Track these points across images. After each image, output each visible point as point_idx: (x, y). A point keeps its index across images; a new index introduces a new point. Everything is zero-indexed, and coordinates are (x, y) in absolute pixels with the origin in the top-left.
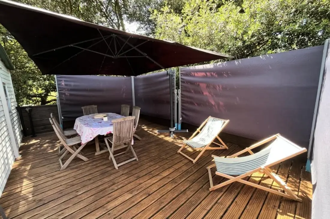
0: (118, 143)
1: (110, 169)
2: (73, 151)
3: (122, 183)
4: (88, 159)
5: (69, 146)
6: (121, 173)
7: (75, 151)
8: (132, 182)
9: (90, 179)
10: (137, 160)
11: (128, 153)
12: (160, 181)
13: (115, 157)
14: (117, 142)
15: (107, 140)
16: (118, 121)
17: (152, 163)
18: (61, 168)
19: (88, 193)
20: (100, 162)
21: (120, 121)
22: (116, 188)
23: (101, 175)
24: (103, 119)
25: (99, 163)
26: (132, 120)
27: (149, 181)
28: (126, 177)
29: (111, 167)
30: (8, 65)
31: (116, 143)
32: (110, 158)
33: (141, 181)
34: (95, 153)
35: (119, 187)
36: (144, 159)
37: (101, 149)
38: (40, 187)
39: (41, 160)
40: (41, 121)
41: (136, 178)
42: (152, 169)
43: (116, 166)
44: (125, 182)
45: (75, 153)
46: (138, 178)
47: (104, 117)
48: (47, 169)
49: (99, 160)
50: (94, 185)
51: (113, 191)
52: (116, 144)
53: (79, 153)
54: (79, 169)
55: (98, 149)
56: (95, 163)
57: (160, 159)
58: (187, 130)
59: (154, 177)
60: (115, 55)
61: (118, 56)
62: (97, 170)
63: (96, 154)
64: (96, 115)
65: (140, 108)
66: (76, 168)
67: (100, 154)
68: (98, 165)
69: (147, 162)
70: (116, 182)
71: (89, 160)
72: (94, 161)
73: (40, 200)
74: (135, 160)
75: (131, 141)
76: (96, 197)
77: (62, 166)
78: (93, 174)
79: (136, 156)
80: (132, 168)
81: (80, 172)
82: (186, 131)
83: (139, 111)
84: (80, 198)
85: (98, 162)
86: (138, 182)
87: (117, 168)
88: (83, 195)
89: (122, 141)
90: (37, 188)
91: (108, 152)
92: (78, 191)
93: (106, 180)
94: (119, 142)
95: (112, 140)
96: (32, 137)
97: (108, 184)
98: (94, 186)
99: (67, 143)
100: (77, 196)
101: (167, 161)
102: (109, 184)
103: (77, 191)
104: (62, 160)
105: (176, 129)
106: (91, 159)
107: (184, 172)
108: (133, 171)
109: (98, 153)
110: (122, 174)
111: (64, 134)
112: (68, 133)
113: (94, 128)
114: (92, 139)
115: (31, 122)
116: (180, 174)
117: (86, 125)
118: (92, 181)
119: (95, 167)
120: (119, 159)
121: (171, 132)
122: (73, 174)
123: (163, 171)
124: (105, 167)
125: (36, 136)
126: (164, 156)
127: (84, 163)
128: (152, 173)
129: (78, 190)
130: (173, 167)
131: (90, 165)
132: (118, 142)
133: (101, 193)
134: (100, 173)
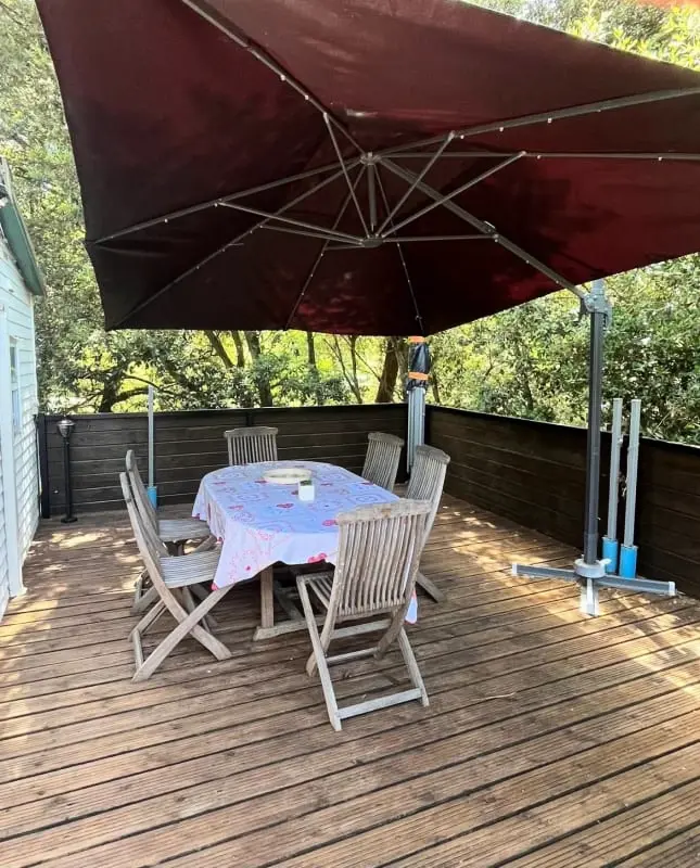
0: (350, 613)
1: (309, 720)
2: (183, 612)
3: (356, 810)
4: (228, 654)
5: (172, 590)
6: (353, 752)
7: (188, 612)
8: (402, 817)
9: (229, 752)
10: (426, 702)
11: (384, 654)
12: (537, 855)
13: (330, 666)
14: (346, 605)
15: (309, 588)
16: (359, 518)
17: (495, 738)
18: (134, 670)
19: (220, 818)
20: (272, 673)
21: (366, 518)
22: (331, 832)
23: (272, 742)
24: (296, 493)
25: (269, 680)
26: (418, 516)
27: (482, 836)
28: (373, 783)
29: (311, 713)
30: (31, 280)
31: (343, 607)
32: (310, 667)
33: (445, 830)
34: (254, 629)
35: (346, 827)
36: (457, 705)
37: (280, 616)
38: (63, 737)
39: (78, 621)
40: (96, 466)
41: (419, 804)
42: (493, 769)
43: (336, 714)
44: (368, 807)
45: (188, 622)
46: (431, 803)
47: (303, 483)
48: (91, 664)
49: (272, 664)
50: (243, 788)
51: (318, 841)
52: (341, 612)
53: (200, 623)
54: (193, 691)
55: (267, 612)
56: (251, 676)
57: (533, 720)
58: (672, 584)
59: (504, 818)
60: (372, 234)
61: (383, 236)
62: (259, 711)
63: (260, 634)
64: (274, 467)
65: (448, 460)
66: (185, 683)
67: (274, 635)
68: (266, 689)
69: (470, 723)
70: (333, 796)
71: (232, 658)
72: (250, 667)
73: (58, 799)
74: (418, 701)
75: (403, 607)
76: (248, 849)
77: (140, 665)
78: (246, 730)
79: (420, 682)
80: (402, 740)
81: (197, 704)
82: (667, 587)
83: (444, 468)
84: (188, 836)
85: (265, 675)
86: (429, 825)
87: (338, 726)
88: (202, 823)
89: (368, 602)
90: (54, 741)
91: (305, 633)
92: (181, 799)
93: (294, 772)
94: (356, 604)
95: (330, 593)
96: (64, 521)
97: (300, 796)
98: (245, 789)
99: (164, 578)
100: (178, 822)
101: (572, 746)
102: (305, 802)
103: (179, 796)
104: (144, 636)
105: (612, 570)
106: (241, 652)
107: (670, 837)
108: (406, 759)
109: (267, 630)
110: (360, 764)
111: (158, 532)
112: (172, 530)
113: (264, 532)
114: (251, 574)
115: (69, 468)
116: (649, 841)
117: (236, 513)
118: (235, 764)
119: (250, 694)
120: (345, 678)
121: (583, 581)
122: (174, 710)
123: (554, 798)
124: (291, 704)
125: (76, 520)
126: (554, 712)
127: (215, 666)
128: (497, 791)
129: (185, 792)
130: (604, 790)
131: (235, 680)
132: (350, 605)
133: (268, 837)
134: (268, 731)
